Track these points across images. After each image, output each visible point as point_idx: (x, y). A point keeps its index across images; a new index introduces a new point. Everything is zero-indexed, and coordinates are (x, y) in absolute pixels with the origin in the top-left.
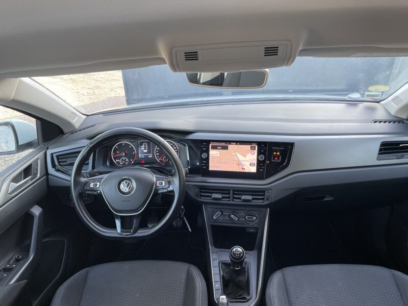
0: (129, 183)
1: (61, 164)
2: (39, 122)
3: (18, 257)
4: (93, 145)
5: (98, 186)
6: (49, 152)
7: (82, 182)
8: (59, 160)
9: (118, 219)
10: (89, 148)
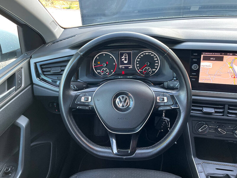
0: (126, 99)
1: (45, 73)
2: (21, 29)
3: (7, 170)
4: (84, 52)
5: (90, 100)
6: (33, 61)
7: (72, 96)
8: (44, 70)
9: (112, 137)
10: (79, 56)
